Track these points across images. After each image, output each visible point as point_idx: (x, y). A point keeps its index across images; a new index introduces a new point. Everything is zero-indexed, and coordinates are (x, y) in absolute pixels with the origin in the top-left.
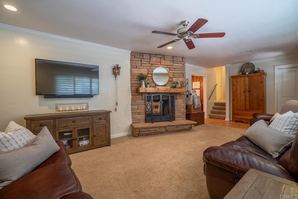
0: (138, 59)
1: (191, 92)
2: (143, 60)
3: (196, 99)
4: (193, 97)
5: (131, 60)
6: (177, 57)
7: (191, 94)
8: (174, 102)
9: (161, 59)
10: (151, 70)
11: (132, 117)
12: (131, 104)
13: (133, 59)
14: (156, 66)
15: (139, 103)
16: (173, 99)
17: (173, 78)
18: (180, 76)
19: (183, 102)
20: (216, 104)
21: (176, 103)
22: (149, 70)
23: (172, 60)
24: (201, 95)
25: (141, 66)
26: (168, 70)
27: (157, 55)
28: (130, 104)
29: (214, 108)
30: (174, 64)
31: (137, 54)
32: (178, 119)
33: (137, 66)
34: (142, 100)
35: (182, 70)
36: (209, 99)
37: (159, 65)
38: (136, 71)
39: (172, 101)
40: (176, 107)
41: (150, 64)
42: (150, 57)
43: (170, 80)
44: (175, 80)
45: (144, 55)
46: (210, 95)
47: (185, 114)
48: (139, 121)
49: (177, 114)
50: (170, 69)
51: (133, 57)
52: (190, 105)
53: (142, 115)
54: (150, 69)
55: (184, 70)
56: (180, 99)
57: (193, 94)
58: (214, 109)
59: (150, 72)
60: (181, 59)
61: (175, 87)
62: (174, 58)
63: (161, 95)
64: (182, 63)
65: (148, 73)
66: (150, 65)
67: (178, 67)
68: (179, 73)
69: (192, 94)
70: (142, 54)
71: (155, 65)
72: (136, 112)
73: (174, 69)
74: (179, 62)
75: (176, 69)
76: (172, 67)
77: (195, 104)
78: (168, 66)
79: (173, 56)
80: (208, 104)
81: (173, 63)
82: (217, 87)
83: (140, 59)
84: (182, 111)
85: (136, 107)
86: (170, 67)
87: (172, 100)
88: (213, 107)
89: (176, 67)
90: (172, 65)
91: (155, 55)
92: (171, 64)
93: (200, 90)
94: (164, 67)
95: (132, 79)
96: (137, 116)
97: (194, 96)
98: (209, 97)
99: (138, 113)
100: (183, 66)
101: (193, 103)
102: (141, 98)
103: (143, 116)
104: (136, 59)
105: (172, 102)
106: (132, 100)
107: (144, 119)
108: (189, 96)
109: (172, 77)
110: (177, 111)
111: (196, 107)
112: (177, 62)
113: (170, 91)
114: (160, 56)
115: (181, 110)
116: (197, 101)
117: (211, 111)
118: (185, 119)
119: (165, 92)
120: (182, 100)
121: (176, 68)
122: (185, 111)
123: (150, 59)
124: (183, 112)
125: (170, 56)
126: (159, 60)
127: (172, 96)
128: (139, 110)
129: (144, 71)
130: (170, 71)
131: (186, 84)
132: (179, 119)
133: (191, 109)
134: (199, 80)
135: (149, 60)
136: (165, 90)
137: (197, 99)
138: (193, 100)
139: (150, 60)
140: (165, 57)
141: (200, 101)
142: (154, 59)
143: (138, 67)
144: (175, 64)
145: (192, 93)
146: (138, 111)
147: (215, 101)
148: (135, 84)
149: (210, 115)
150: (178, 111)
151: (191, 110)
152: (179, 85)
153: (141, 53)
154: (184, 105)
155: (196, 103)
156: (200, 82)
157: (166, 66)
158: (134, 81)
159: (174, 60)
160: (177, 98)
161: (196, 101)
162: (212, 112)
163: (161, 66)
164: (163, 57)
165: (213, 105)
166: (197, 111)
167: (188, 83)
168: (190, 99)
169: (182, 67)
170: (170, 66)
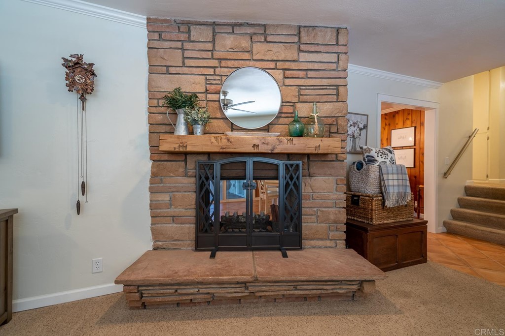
0: (173, 44)
1: (373, 153)
2: (187, 45)
3: (390, 177)
4: (380, 169)
5: (149, 48)
6: (314, 27)
7: (372, 160)
8: (297, 187)
9: (255, 38)
10: (218, 78)
11: (153, 230)
12: (150, 188)
13: (156, 44)
14: (236, 63)
15: (174, 187)
16: (295, 177)
17: (299, 105)
18: (325, 98)
19: (335, 185)
20: (470, 191)
21: (305, 190)
22: (209, 77)
23: (296, 39)
24: (417, 164)
25: (184, 65)
26: (281, 77)
27: (241, 25)
28: (148, 189)
29: (462, 203)
30: (301, 54)
31: (168, 27)
32: (313, 243)
33: (168, 67)
34: (186, 175)
35: (334, 74)
36: (445, 175)
37: (247, 62)
38: (167, 85)
39: (291, 183)
40: (305, 203)
41: (212, 58)
42: (214, 36)
43: (285, 110)
44: (303, 110)
45: (192, 27)
46: (450, 163)
47: (344, 228)
48: (176, 245)
49: (309, 225)
50: (287, 72)
51: (156, 36)
52: (369, 196)
53: (187, 225)
54: (215, 75)
55: (342, 74)
56: (325, 175)
57: (380, 160)
58: (462, 206)
59: (213, 87)
60: (330, 37)
61: (300, 135)
62: (303, 34)
63: (250, 162)
64: (336, 49)
65: (207, 90)
66: (215, 63)
67: (316, 66)
68: (322, 88)
69: (376, 161)
70: (187, 26)
71: (232, 62)
72: (166, 215)
73: (301, 74)
74: (322, 48)
75: (310, 74)
76: (293, 66)
77: (388, 193)
78: (278, 63)
79: (300, 27)
80: (440, 189)
81: (300, 50)
82: (475, 140)
83: (179, 44)
84: (332, 217)
85: (165, 198)
86: (287, 65)
87: (291, 178)
88: (459, 200)
89: (310, 66)
90: (295, 58)
91: (233, 26)
92: (292, 54)
93: (415, 149)
94: (264, 69)
95: (154, 110)
96: (170, 227)
97: (383, 166)
98: (445, 170)
99: (174, 218)
100: (338, 63)
101: (381, 189)
102: (182, 170)
103: (189, 229)
104: (167, 44)
105: (292, 186)
106: (154, 175)
107: (193, 236)
108: (365, 166)
109: (295, 100)
110: (314, 217)
111: (389, 204)
112: (313, 48)
113: (273, 149)
114: (250, 30)
115: (329, 213)
116: (396, 183)
117: (452, 211)
118: (342, 244)
119: (256, 151)
120: (332, 179)
121: (311, 70)
122: (343, 217)
123: (213, 41)
124: (335, 222)
125: (290, 27)
126: (245, 43)
127: (292, 166)
128: (176, 207)
129: (191, 84)
130: (287, 82)
131: (361, 129)
132: (320, 243)
133: (372, 210)
134: (412, 122)
135: (209, 46)
136: (257, 142)
137: (395, 177)
138: (381, 180)
139: (214, 46)
140: (266, 33)
141: (408, 183)
142: (227, 42)
143: (172, 70)
144: (306, 54)
145: (375, 155)
146: (172, 211)
147: (469, 183)
148: (164, 127)
149: (450, 224)
150: (318, 216)
151: (371, 213)
152: (315, 128)
153: (183, 23)
154: (341, 197)
155: (391, 190)
156: (415, 127)
157: (272, 65)
158: (160, 117)
159: (304, 39)
160: (311, 171)
161: (391, 183)
162: (455, 215)
163: (252, 63)
164: (262, 32)
165: (461, 194)
166: (396, 216)
167: (365, 127)
168: (367, 175)
169: (334, 66)
170: (287, 63)
